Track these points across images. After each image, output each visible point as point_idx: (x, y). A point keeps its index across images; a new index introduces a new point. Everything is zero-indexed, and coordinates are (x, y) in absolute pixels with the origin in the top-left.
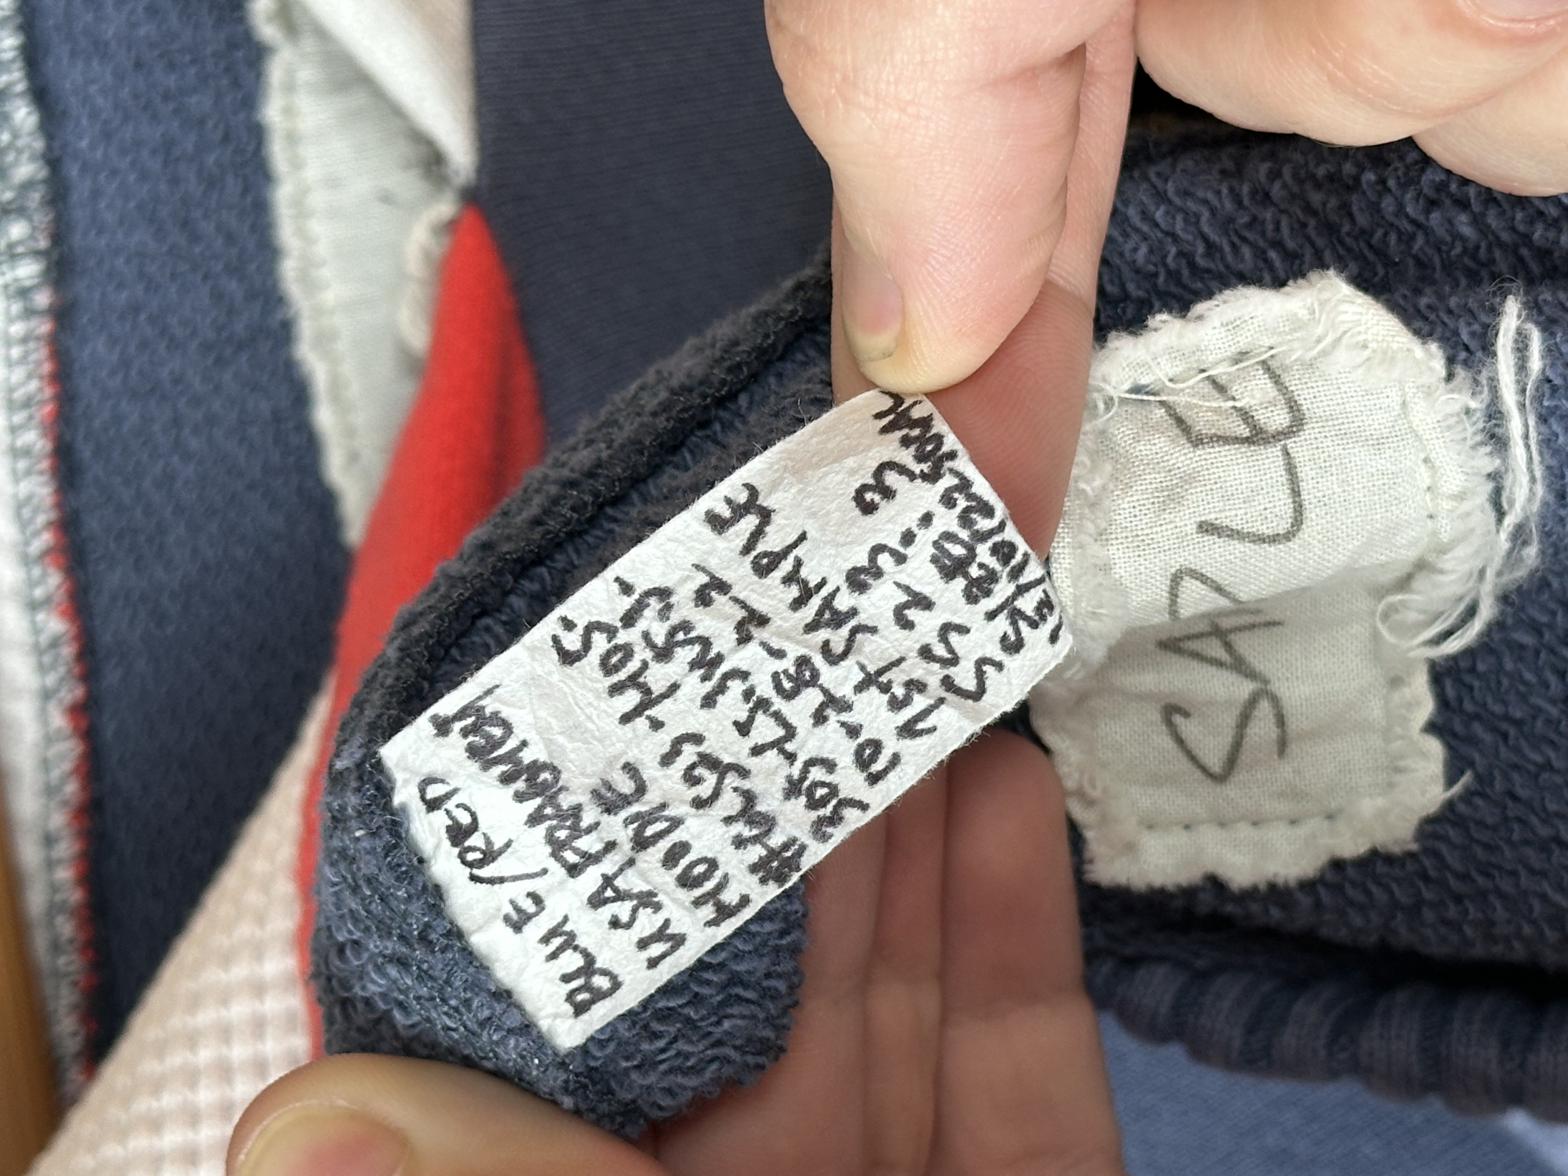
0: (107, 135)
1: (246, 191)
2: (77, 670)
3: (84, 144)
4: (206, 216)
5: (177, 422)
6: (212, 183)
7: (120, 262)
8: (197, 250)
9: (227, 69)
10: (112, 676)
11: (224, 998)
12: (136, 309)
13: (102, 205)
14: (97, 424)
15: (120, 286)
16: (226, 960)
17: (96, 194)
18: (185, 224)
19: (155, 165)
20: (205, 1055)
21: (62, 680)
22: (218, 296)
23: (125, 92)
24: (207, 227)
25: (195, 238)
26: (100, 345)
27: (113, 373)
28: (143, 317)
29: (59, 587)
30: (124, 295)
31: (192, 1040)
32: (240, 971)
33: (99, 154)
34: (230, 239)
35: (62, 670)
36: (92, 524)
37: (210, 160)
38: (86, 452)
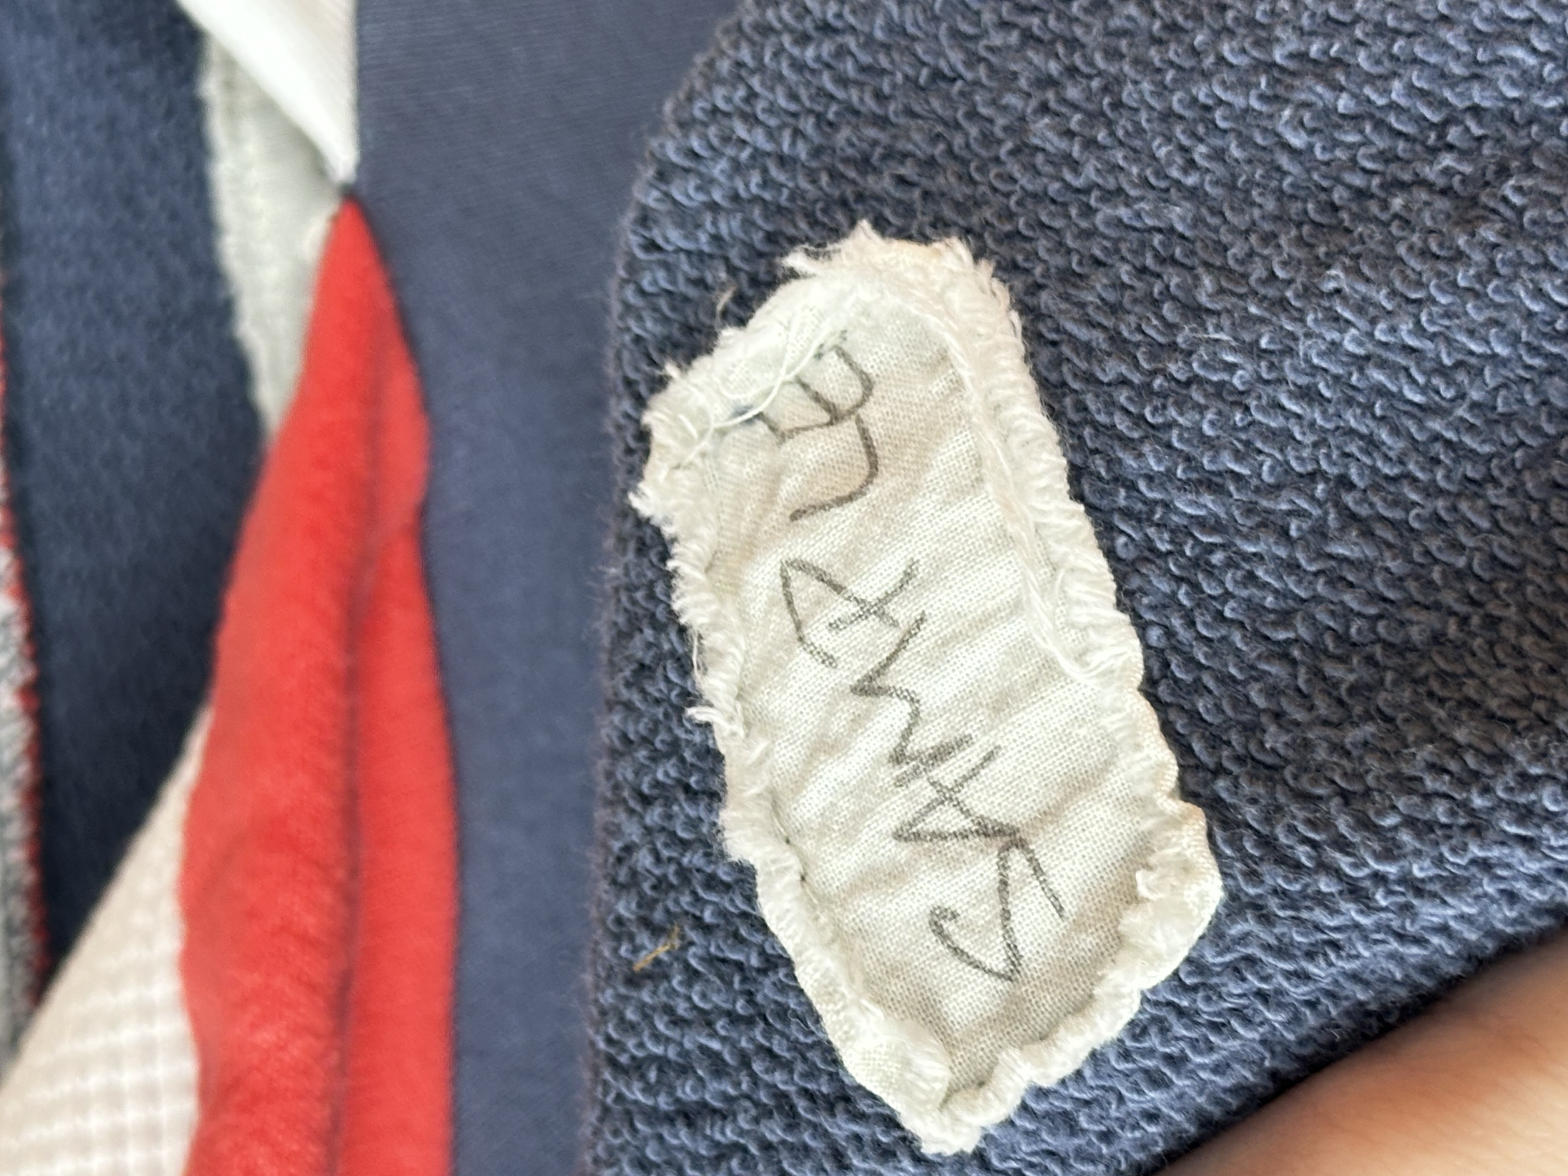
0: (52, 110)
1: (188, 167)
2: (27, 651)
3: (30, 120)
4: (151, 193)
5: (124, 401)
6: (154, 157)
7: (66, 238)
8: (142, 226)
9: (170, 43)
10: (61, 656)
11: (113, 1022)
12: (82, 288)
13: (48, 180)
14: (45, 402)
15: (65, 264)
16: (114, 982)
17: (41, 171)
18: (129, 200)
19: (98, 139)
20: (95, 1081)
21: (12, 661)
22: (163, 273)
23: (70, 67)
24: (152, 204)
25: (138, 215)
26: (48, 324)
27: (61, 350)
28: (90, 294)
29: (8, 567)
30: (71, 272)
31: (82, 1066)
32: (128, 995)
33: (44, 130)
34: (174, 216)
35: (13, 651)
36: (41, 502)
37: (154, 134)
38: (34, 431)
